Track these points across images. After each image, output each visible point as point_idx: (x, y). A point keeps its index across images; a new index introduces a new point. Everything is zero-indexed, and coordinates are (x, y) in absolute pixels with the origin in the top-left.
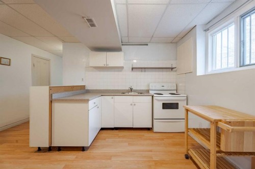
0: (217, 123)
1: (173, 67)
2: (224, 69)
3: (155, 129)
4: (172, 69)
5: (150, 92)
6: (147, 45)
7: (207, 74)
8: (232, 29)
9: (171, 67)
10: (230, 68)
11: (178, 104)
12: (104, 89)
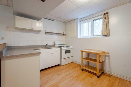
0: (99, 54)
1: (64, 33)
2: (87, 36)
3: (62, 64)
4: (64, 34)
5: (56, 46)
6: (53, 21)
7: (81, 38)
8: (90, 23)
9: (63, 33)
10: (89, 36)
11: (70, 50)
12: (34, 45)
